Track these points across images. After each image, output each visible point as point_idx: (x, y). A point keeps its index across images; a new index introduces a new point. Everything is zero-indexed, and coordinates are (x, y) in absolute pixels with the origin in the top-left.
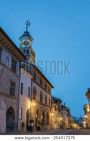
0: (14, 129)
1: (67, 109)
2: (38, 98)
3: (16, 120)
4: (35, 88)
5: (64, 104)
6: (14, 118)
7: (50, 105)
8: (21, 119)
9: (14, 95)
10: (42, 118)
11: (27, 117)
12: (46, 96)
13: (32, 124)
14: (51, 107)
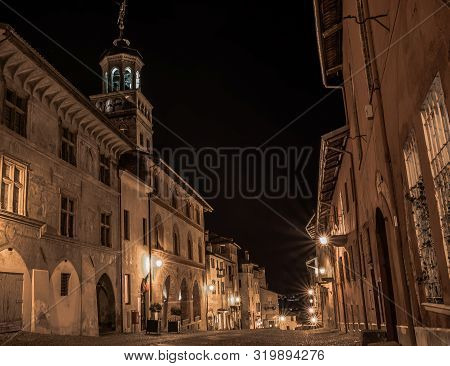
0: (114, 329)
3: (117, 305)
6: (112, 301)
7: (201, 261)
8: (129, 303)
10: (180, 298)
11: (144, 297)
12: (189, 235)
13: (156, 314)
14: (207, 267)
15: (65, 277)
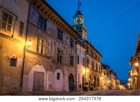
0: (74, 89)
1: (114, 73)
2: (90, 66)
3: (75, 83)
4: (88, 58)
5: (112, 69)
6: (73, 82)
7: (100, 71)
8: (79, 82)
9: (73, 65)
10: (94, 81)
11: (83, 80)
12: (97, 63)
13: (87, 85)
14: (101, 73)
15: (58, 74)
